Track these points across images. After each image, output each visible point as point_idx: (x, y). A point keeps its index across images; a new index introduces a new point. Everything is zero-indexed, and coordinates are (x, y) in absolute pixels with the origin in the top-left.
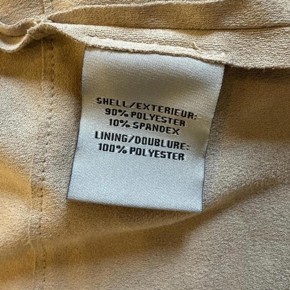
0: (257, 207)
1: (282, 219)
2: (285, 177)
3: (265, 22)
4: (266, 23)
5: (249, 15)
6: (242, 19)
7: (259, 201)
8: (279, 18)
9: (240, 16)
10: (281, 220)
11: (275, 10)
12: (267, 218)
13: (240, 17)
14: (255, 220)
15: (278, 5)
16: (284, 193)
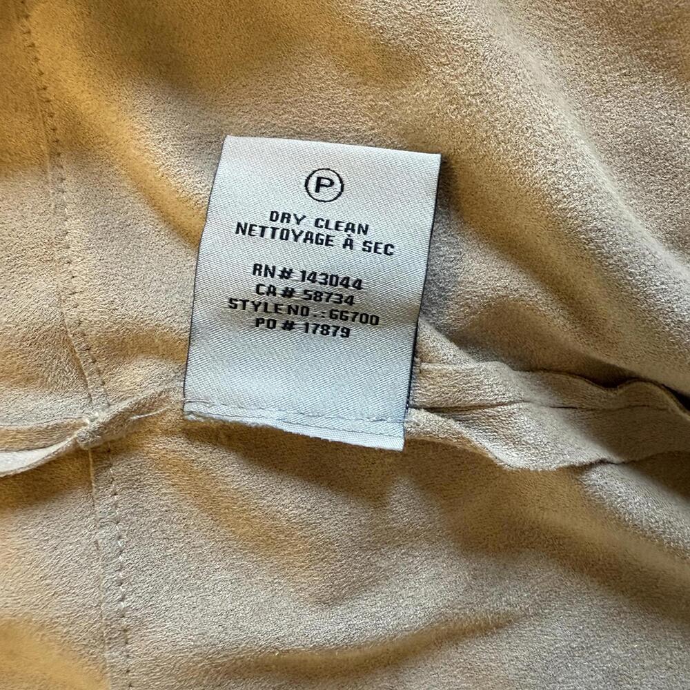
0: (492, 659)
1: (532, 674)
2: (527, 606)
3: (457, 402)
4: (459, 403)
5: (432, 391)
6: (423, 395)
7: (493, 649)
8: (477, 395)
9: (419, 390)
10: (532, 677)
11: (469, 385)
12: (510, 676)
13: (420, 392)
14: (491, 679)
15: (473, 377)
16: (530, 631)
